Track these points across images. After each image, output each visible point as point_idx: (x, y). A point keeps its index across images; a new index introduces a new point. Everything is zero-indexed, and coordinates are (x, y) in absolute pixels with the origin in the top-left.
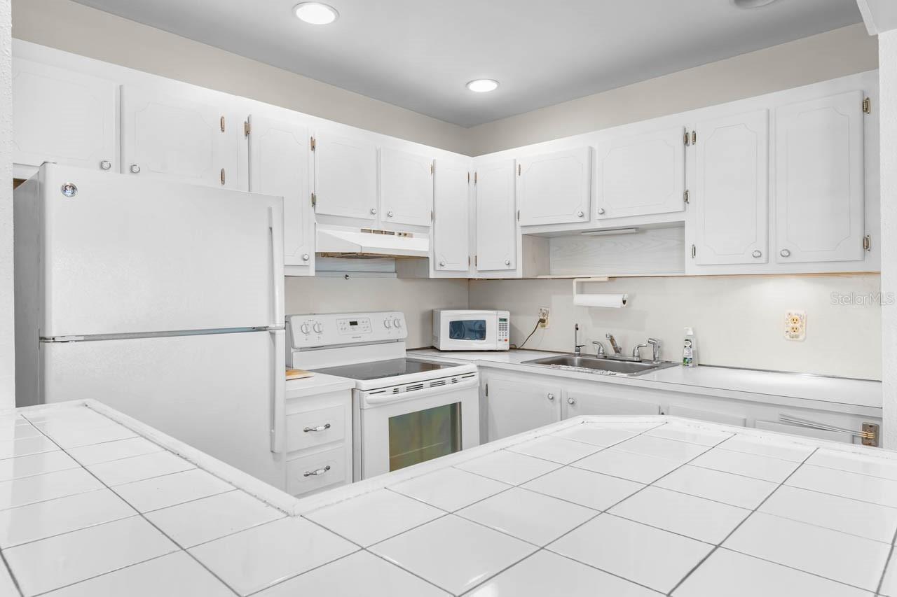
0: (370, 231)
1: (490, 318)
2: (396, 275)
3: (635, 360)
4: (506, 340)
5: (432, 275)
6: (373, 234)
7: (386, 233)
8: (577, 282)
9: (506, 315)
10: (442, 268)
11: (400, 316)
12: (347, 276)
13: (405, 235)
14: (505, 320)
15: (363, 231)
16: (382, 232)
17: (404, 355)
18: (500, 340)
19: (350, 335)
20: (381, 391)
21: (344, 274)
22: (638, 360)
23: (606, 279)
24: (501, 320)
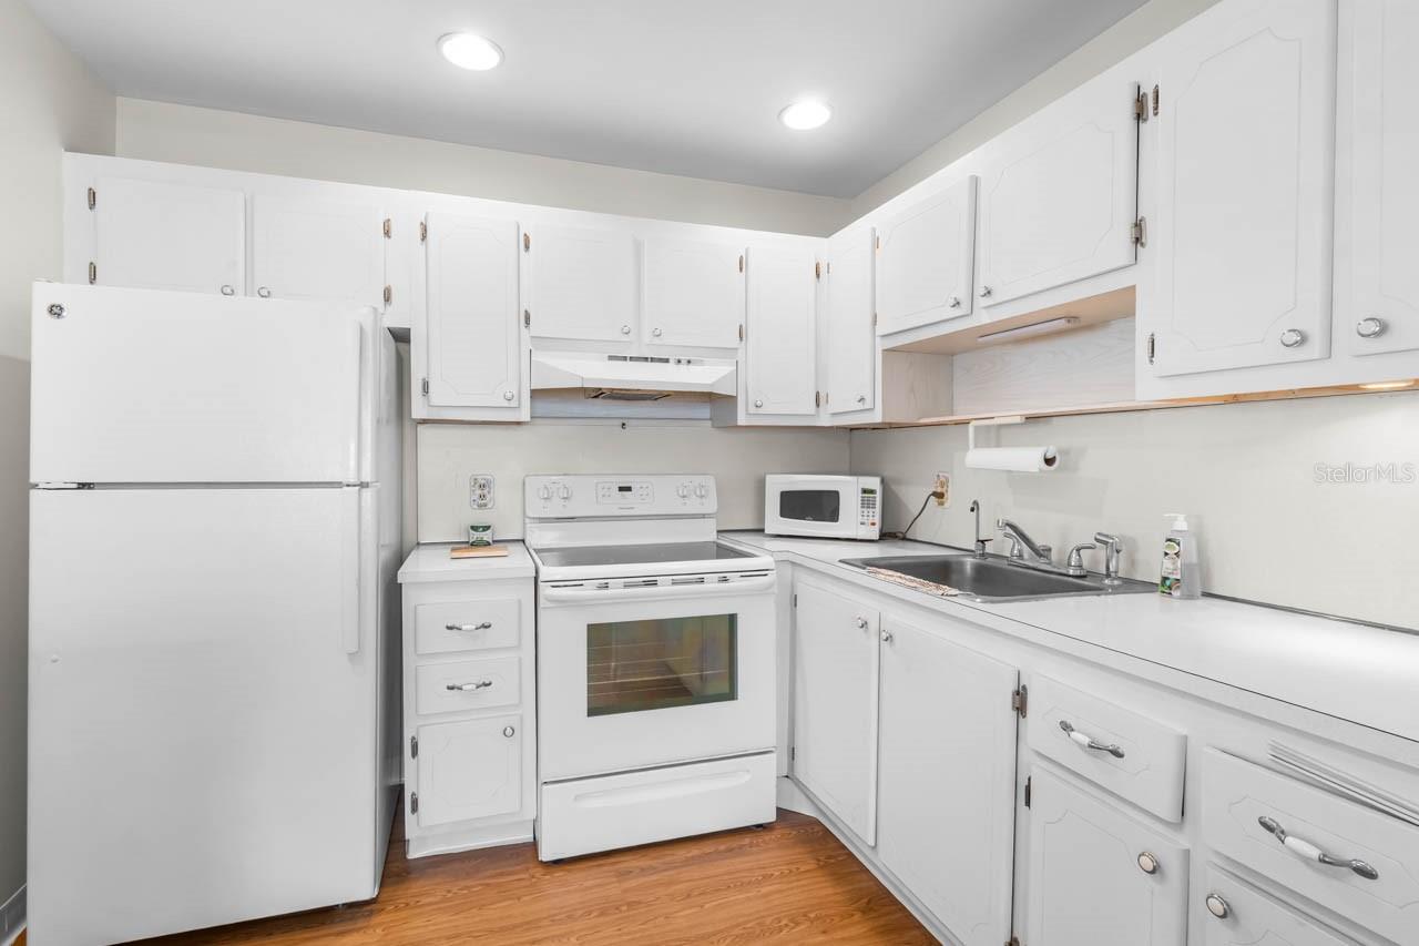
0: (625, 358)
1: (848, 488)
2: (709, 423)
3: (1071, 572)
4: (873, 524)
5: (742, 420)
6: (629, 363)
7: (653, 360)
8: (976, 428)
9: (874, 483)
10: (760, 411)
11: (710, 482)
12: (624, 424)
13: (689, 362)
14: (872, 492)
15: (611, 358)
16: (646, 359)
17: (713, 537)
18: (862, 524)
19: (616, 504)
20: (578, 583)
21: (621, 422)
22: (1078, 573)
23: (1018, 420)
24: (865, 491)
